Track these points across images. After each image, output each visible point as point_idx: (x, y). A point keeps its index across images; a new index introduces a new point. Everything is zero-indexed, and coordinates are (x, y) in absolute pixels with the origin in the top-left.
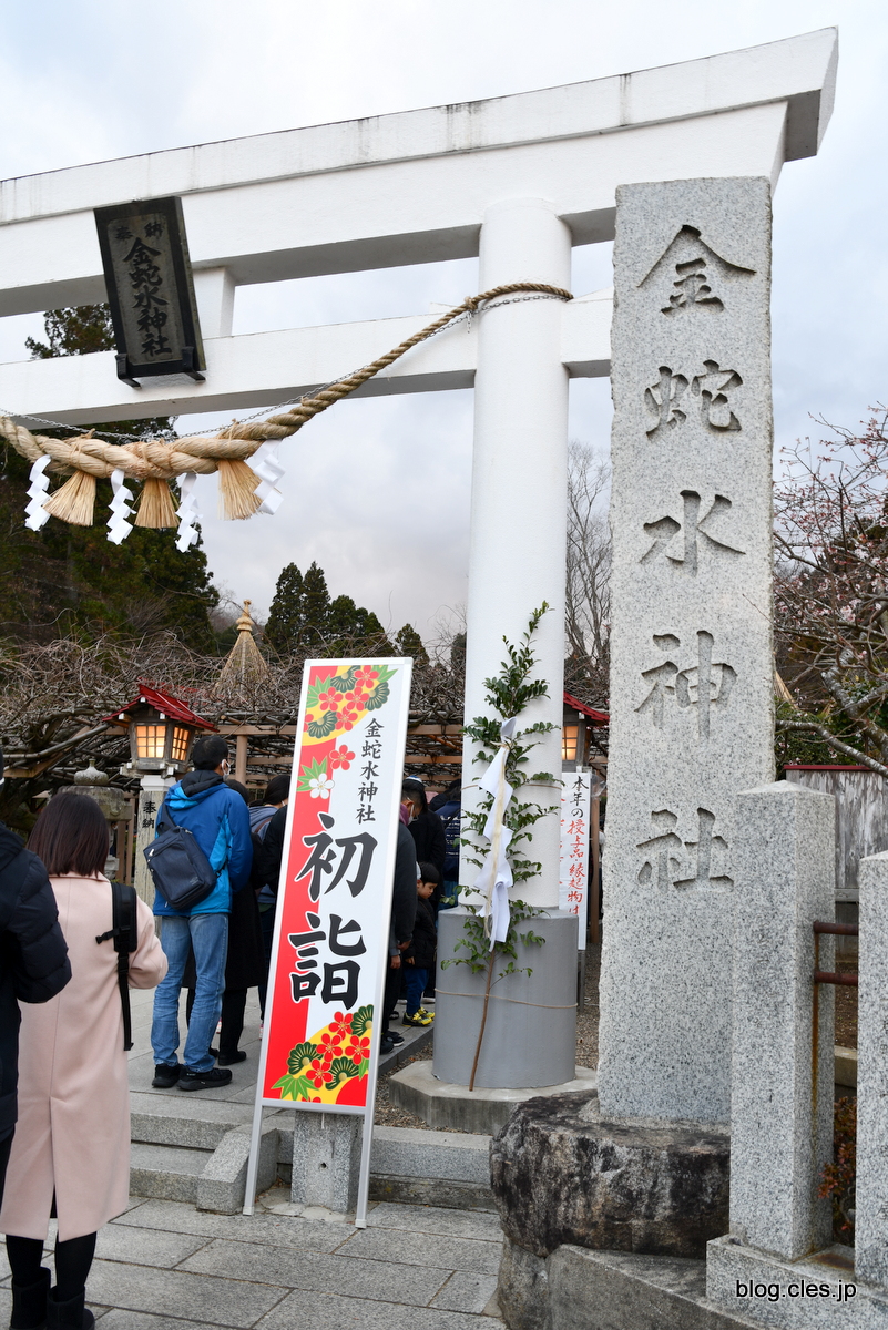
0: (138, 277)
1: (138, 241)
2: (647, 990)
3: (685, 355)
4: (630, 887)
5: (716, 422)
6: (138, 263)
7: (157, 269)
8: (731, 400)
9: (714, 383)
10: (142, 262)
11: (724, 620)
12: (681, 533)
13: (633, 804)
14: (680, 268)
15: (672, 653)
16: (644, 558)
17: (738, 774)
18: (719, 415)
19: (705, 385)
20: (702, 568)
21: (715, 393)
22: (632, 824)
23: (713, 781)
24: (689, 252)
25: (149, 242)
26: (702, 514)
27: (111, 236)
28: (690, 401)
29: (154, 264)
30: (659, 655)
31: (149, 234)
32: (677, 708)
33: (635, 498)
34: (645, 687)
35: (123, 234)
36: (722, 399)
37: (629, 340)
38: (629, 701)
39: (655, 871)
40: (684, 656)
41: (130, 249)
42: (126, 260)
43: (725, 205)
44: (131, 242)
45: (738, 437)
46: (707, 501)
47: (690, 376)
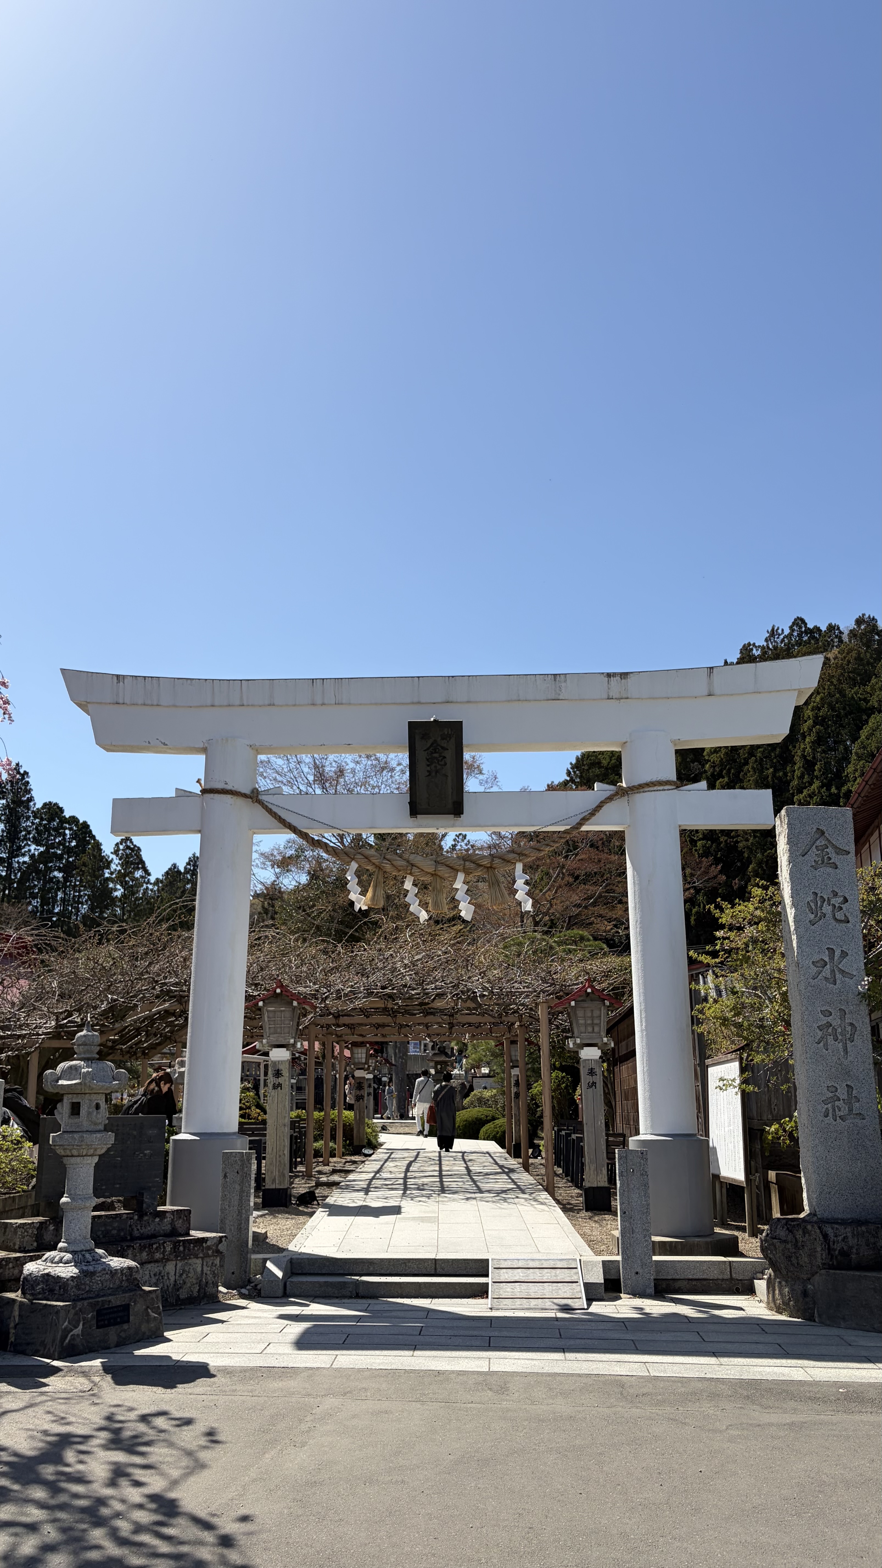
0: (430, 761)
1: (435, 741)
2: (833, 1163)
3: (823, 887)
4: (821, 1119)
5: (838, 918)
6: (432, 753)
7: (445, 757)
8: (844, 909)
9: (837, 901)
10: (436, 752)
11: (850, 1004)
12: (828, 966)
13: (819, 1083)
14: (817, 849)
15: (829, 1019)
16: (814, 976)
17: (861, 1070)
18: (839, 915)
19: (833, 901)
20: (838, 982)
21: (837, 905)
22: (819, 1091)
23: (851, 1073)
24: (821, 842)
25: (444, 744)
26: (836, 958)
27: (417, 737)
28: (827, 909)
29: (443, 755)
30: (824, 1020)
31: (443, 739)
32: (833, 1042)
33: (807, 950)
34: (820, 1033)
35: (425, 737)
36: (841, 908)
37: (798, 879)
38: (813, 1038)
39: (831, 1111)
40: (835, 1021)
41: (429, 745)
42: (425, 751)
43: (834, 820)
44: (430, 742)
45: (849, 925)
46: (838, 953)
47: (825, 897)
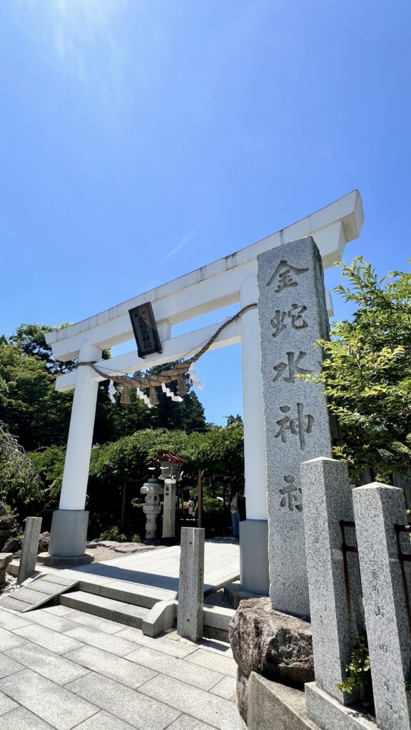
0: (141, 327)
1: (141, 316)
2: (288, 553)
3: (285, 305)
4: (278, 509)
5: (298, 325)
8: (303, 316)
9: (295, 312)
10: (142, 322)
11: (308, 397)
12: (288, 368)
13: (277, 473)
14: (280, 276)
15: (288, 414)
16: (274, 379)
20: (296, 380)
21: (296, 315)
22: (276, 482)
24: (283, 269)
26: (295, 359)
28: (288, 321)
30: (282, 415)
32: (291, 434)
33: (270, 358)
36: (299, 316)
38: (272, 433)
39: (287, 502)
40: (292, 415)
45: (306, 330)
46: (296, 355)
47: (287, 311)
